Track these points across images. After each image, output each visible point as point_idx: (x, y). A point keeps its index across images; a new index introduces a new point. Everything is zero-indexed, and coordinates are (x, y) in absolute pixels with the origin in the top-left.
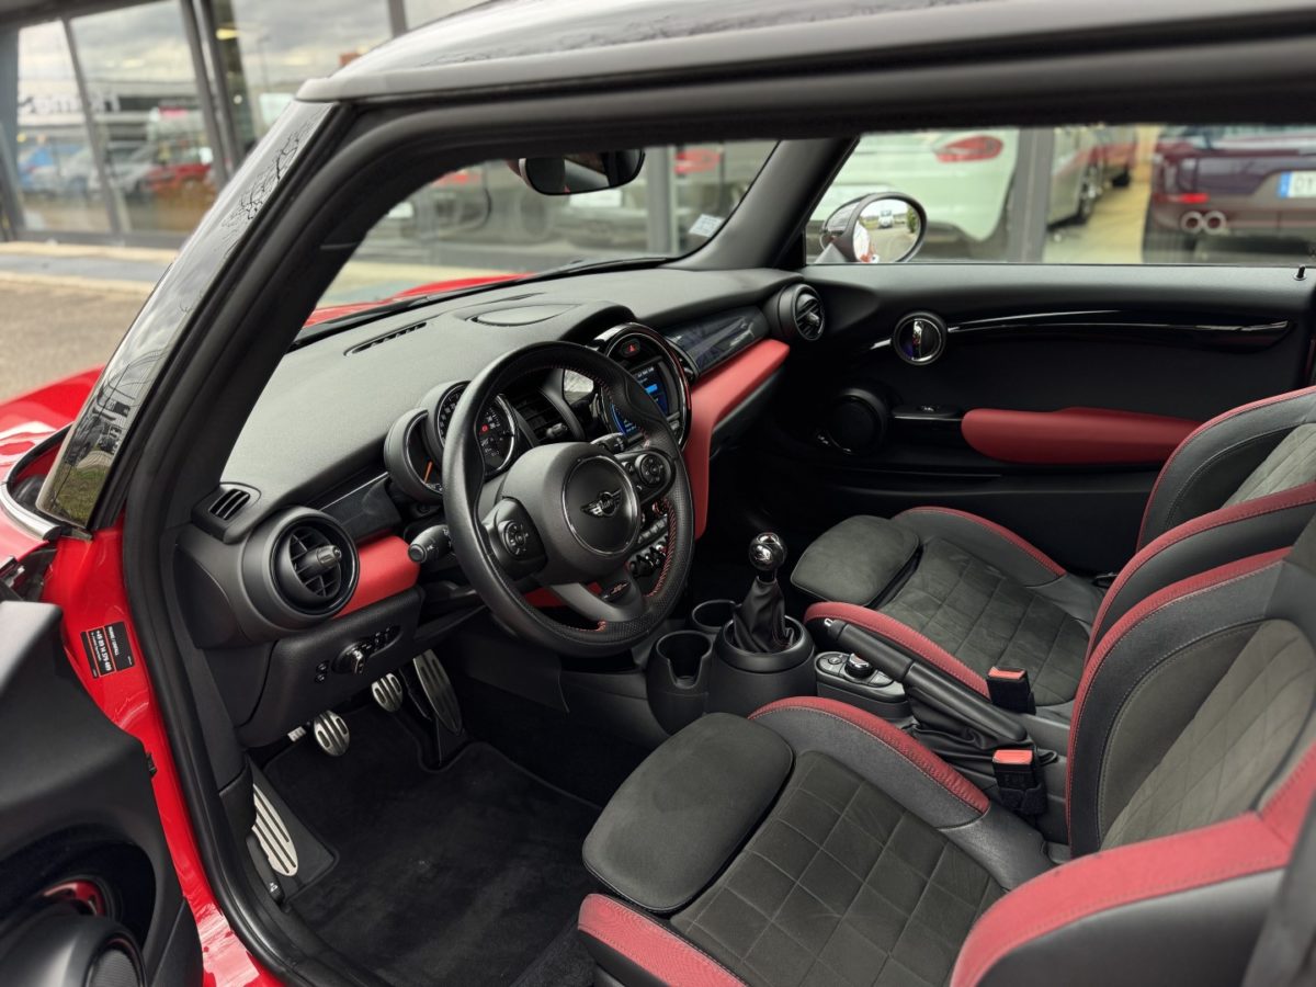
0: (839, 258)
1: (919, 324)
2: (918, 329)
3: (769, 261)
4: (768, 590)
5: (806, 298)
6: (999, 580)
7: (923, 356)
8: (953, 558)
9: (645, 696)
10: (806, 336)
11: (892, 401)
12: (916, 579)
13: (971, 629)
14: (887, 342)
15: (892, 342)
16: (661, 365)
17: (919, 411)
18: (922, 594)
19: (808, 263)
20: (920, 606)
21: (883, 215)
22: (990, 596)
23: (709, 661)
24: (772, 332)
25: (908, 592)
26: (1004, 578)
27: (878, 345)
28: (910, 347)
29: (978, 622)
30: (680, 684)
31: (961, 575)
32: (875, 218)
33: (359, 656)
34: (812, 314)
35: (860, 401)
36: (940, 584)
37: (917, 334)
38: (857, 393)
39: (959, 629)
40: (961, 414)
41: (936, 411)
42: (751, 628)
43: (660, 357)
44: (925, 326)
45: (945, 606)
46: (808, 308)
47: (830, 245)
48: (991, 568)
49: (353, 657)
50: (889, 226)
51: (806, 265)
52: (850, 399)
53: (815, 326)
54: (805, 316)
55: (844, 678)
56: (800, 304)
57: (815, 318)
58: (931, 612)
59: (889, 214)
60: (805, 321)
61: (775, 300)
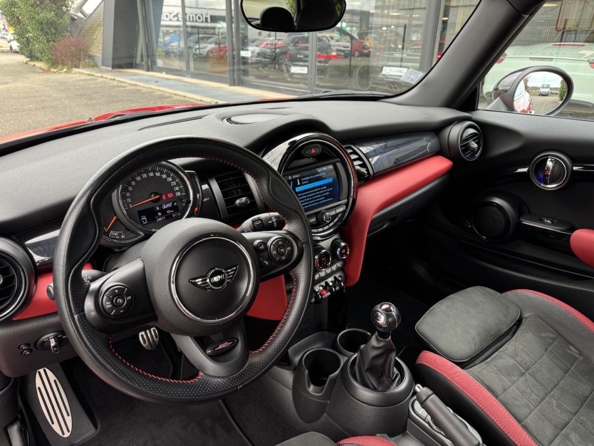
0: (503, 107)
1: (551, 161)
2: (550, 164)
3: (449, 104)
4: (382, 344)
5: (471, 131)
6: (576, 359)
7: (550, 184)
8: (543, 335)
9: (291, 387)
10: (466, 157)
11: (521, 209)
12: (510, 347)
13: (544, 399)
14: (525, 170)
15: (528, 170)
16: (339, 165)
17: (541, 221)
18: (511, 362)
19: (478, 108)
20: (507, 371)
21: (543, 88)
22: (566, 372)
23: (334, 380)
24: (441, 151)
25: (501, 357)
26: (581, 358)
27: (520, 170)
28: (541, 176)
29: (552, 393)
30: (312, 389)
31: (546, 350)
32: (536, 88)
33: (53, 343)
34: (473, 142)
35: (499, 207)
36: (528, 355)
37: (548, 168)
38: (497, 201)
39: (534, 397)
40: (573, 229)
41: (553, 224)
42: (366, 368)
43: (339, 159)
44: (556, 163)
45: (527, 374)
46: (471, 138)
47: (498, 98)
48: (571, 347)
49: (49, 343)
50: (546, 95)
51: (477, 110)
52: (492, 204)
53: (474, 152)
54: (468, 143)
55: (428, 423)
56: (465, 135)
57: (474, 145)
58: (515, 378)
59: (548, 87)
60: (466, 148)
61: (448, 130)
